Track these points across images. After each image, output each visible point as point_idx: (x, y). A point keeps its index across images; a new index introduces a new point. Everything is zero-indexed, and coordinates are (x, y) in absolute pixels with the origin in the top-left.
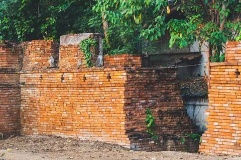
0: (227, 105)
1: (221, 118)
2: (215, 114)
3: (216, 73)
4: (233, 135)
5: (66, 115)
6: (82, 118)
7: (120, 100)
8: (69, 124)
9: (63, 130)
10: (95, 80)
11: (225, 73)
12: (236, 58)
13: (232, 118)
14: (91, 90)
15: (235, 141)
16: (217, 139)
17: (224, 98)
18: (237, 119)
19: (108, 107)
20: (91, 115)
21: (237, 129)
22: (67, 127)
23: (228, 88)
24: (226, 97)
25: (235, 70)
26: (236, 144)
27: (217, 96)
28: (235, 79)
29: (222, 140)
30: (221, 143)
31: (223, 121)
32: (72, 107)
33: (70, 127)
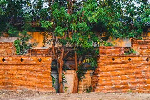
0: (109, 72)
1: (106, 77)
2: (103, 76)
3: (103, 59)
4: (112, 84)
5: (8, 79)
6: (21, 80)
7: (48, 71)
8: (10, 84)
9: (5, 87)
10: (30, 61)
11: (107, 59)
12: (110, 53)
13: (111, 77)
14: (27, 66)
15: (113, 86)
16: (104, 86)
17: (107, 69)
18: (114, 77)
19: (39, 75)
20: (27, 79)
21: (114, 81)
22: (9, 85)
23: (109, 65)
24: (109, 69)
25: (112, 58)
26: (114, 88)
27: (104, 68)
28: (113, 62)
29: (107, 86)
30: (106, 88)
31: (107, 79)
32: (12, 75)
33: (11, 85)
